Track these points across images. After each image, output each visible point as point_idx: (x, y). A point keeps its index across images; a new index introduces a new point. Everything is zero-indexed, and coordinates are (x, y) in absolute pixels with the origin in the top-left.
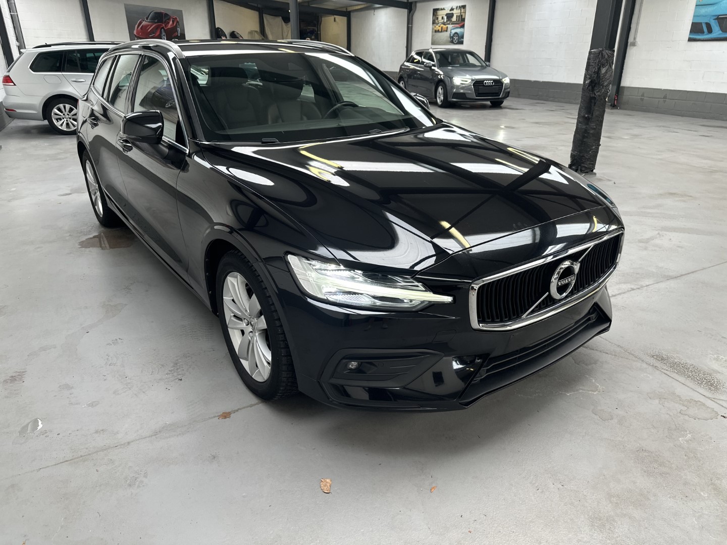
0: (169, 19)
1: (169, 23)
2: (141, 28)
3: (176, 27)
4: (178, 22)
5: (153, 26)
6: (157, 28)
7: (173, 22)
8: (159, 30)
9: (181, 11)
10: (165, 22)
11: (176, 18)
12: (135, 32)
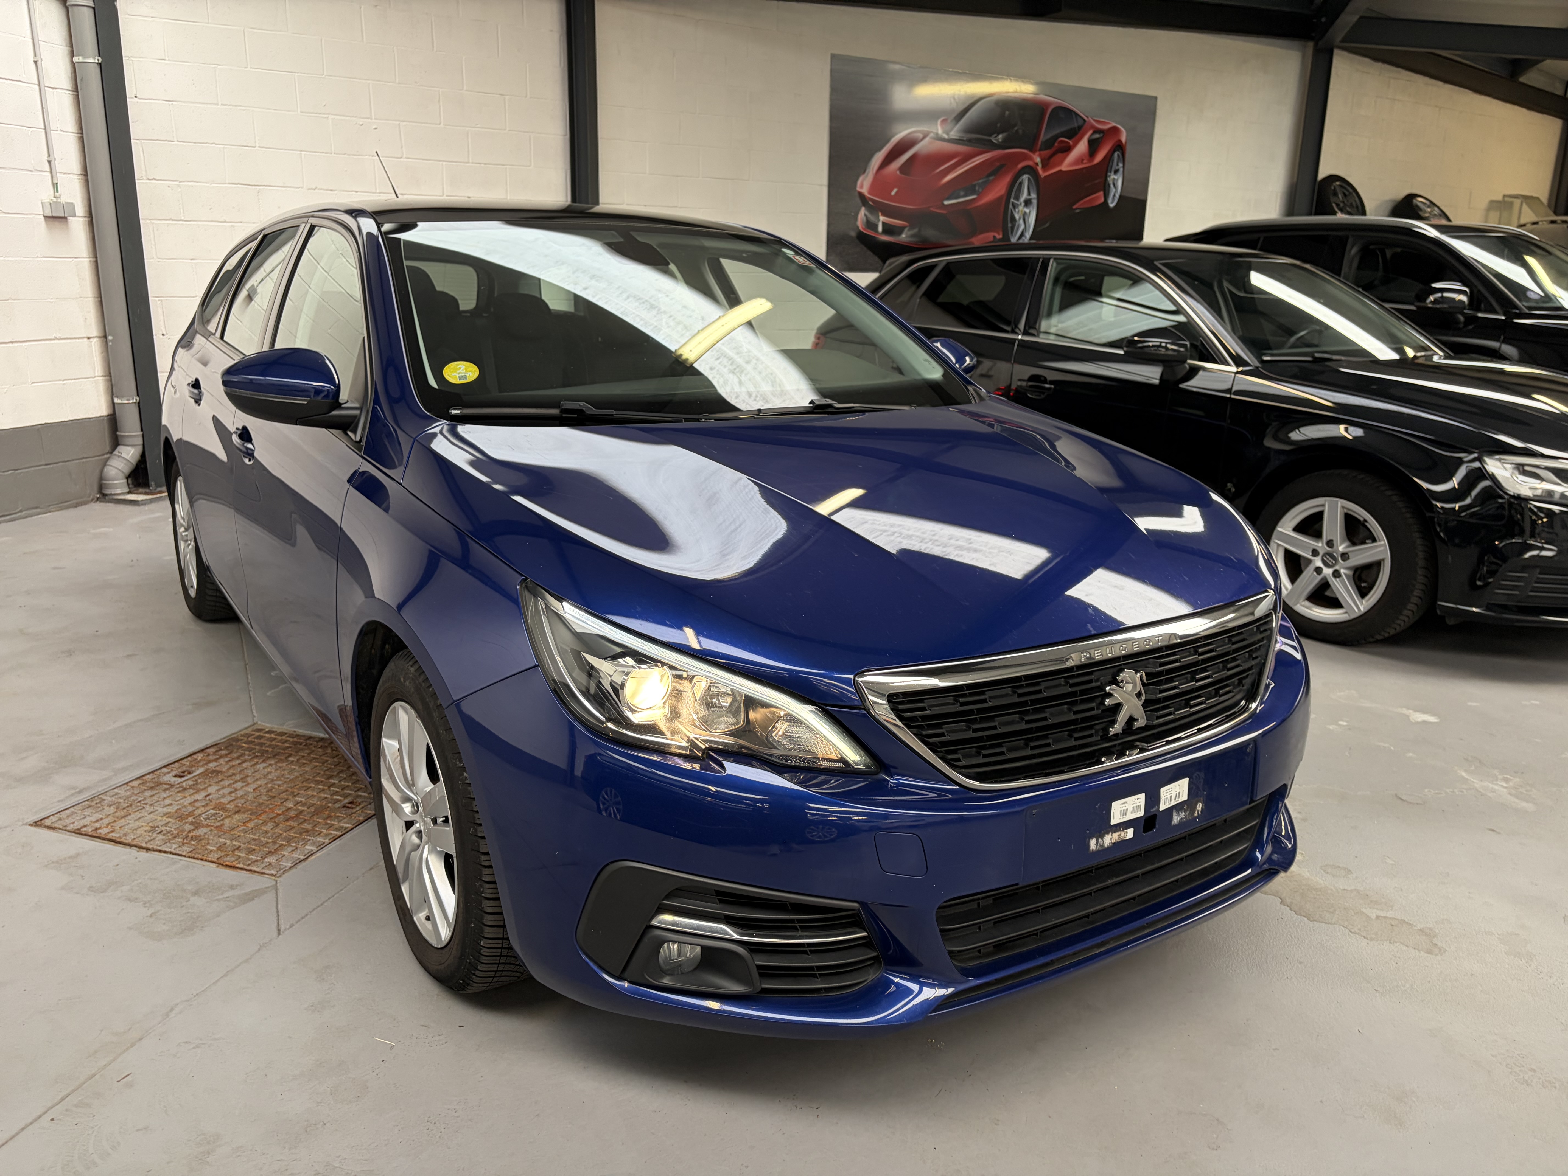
0: (1074, 134)
1: (1068, 149)
2: (903, 169)
3: (1106, 166)
4: (1120, 147)
5: (978, 160)
6: (994, 170)
7: (1094, 146)
8: (1007, 179)
9: (1153, 100)
10: (1049, 144)
11: (1115, 131)
12: (864, 184)
